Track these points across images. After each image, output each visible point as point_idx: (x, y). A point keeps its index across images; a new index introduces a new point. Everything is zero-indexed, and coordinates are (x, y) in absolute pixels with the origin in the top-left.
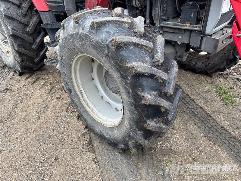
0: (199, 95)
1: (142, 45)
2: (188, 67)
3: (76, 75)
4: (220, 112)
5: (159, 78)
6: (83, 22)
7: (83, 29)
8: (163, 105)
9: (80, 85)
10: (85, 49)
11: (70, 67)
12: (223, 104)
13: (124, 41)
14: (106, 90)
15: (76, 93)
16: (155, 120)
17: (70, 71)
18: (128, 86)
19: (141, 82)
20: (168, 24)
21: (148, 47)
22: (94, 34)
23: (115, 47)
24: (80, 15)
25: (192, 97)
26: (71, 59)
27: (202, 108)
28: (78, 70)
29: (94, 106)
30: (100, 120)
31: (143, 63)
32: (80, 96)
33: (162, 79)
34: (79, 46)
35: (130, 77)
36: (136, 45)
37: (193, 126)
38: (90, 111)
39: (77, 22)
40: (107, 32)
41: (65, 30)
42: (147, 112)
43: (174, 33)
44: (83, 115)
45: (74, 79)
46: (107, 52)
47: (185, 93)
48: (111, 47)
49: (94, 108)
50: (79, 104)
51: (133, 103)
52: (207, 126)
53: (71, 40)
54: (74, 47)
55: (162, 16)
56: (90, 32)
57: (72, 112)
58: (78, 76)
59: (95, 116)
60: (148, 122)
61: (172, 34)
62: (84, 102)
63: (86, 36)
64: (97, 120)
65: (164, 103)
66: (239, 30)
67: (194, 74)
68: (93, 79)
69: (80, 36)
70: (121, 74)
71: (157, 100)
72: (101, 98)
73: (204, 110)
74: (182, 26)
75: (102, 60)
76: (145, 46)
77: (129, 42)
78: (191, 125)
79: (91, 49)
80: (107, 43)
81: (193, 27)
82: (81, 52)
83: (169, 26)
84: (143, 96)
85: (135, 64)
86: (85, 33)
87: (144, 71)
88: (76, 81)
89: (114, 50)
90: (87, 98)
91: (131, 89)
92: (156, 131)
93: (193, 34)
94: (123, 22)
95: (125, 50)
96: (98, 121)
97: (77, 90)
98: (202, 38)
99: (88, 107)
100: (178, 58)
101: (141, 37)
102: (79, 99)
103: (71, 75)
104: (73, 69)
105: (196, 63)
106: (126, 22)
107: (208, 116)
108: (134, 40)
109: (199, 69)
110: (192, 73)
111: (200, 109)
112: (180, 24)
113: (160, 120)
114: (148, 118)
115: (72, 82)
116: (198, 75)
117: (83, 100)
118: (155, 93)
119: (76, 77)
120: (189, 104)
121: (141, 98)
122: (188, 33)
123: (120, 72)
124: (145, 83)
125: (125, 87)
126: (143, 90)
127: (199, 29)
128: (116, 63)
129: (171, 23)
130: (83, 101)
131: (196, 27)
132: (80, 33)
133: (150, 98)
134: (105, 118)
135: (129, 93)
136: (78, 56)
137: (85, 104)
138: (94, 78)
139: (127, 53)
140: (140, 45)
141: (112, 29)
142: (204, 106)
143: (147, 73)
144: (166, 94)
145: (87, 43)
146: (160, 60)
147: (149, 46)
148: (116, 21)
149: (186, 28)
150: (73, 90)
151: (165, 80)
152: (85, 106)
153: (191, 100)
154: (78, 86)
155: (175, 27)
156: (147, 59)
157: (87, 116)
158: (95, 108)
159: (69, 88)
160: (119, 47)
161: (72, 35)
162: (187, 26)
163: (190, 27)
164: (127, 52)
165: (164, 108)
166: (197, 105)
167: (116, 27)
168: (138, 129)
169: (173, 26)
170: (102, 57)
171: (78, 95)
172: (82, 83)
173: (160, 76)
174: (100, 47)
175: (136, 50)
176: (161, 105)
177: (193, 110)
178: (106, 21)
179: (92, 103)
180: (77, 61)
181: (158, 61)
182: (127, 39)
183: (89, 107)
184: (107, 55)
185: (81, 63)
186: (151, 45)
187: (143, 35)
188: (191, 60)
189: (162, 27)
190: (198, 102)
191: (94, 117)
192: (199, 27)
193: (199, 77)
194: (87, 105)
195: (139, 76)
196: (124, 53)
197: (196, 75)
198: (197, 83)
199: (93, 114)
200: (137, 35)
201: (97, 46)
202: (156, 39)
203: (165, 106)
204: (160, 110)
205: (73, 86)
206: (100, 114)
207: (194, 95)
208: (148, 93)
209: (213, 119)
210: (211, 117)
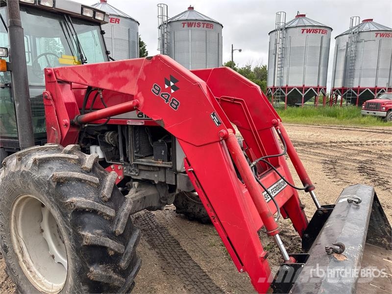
0: (200, 251)
1: (85, 181)
2: (193, 216)
3: (16, 225)
4: (219, 269)
5: (104, 214)
6: (27, 159)
7: (25, 166)
8: (108, 246)
9: (22, 240)
10: (27, 188)
11: (9, 214)
12: (226, 260)
13: (64, 176)
14: (59, 245)
15: (14, 251)
16: (101, 266)
17: (9, 220)
18: (69, 226)
19: (82, 219)
20: (142, 161)
21: (93, 183)
22: (36, 170)
23: (56, 183)
24: (24, 152)
25: (190, 254)
26: (10, 203)
27: (199, 266)
28: (20, 218)
29: (39, 270)
30: (44, 288)
31: (85, 198)
32: (20, 256)
33: (108, 216)
34: (20, 185)
35: (70, 214)
36: (79, 180)
37: (182, 289)
38: (31, 276)
39: (19, 159)
40: (49, 168)
41: (6, 169)
42: (89, 256)
43: (149, 171)
44: (20, 285)
45: (13, 231)
46: (48, 188)
47: (182, 249)
48: (51, 183)
49: (37, 272)
50: (16, 268)
51: (74, 247)
52: (200, 288)
53: (12, 179)
54: (15, 188)
55: (136, 153)
56: (32, 169)
57: (7, 288)
58: (20, 227)
59: (37, 284)
60: (92, 269)
61: (149, 173)
62: (25, 263)
63: (28, 173)
64: (38, 288)
65: (111, 244)
66: (190, 165)
67: (201, 225)
68: (42, 231)
69: (22, 174)
70: (61, 212)
71: (100, 239)
72: (51, 257)
73: (200, 269)
74: (155, 163)
75: (43, 198)
76: (89, 181)
77: (71, 177)
78: (179, 289)
79: (32, 187)
80: (48, 179)
81: (165, 164)
82: (23, 193)
83: (142, 163)
84: (83, 235)
85: (74, 199)
86: (26, 170)
87: (83, 206)
88: (16, 233)
89: (54, 186)
90: (30, 257)
91: (72, 229)
92: (102, 281)
93: (167, 171)
94: (69, 159)
95: (66, 186)
96: (41, 290)
97: (16, 247)
98: (176, 175)
99: (28, 272)
100: (162, 201)
101: (88, 172)
102: (18, 260)
103: (9, 225)
104: (13, 217)
105: (200, 210)
106: (72, 159)
107: (204, 275)
108: (77, 175)
109: (205, 217)
110: (197, 224)
111: (196, 268)
112: (153, 161)
113: (109, 267)
114: (92, 263)
115: (10, 236)
116: (205, 226)
117: (23, 261)
118: (99, 231)
119: (17, 228)
120: (184, 263)
121: (81, 237)
122: (162, 171)
123: (60, 210)
124: (86, 220)
125: (66, 227)
126: (83, 229)
127: (170, 166)
128: (56, 200)
129: (144, 161)
130: (23, 263)
131: (168, 164)
132: (22, 170)
133: (91, 237)
134: (51, 283)
135: (70, 234)
136: (20, 199)
137: (25, 266)
138: (44, 229)
139: (68, 189)
140: (84, 180)
141: (55, 165)
142: (202, 264)
143: (87, 208)
144: (114, 233)
145: (29, 181)
146: (106, 195)
147: (94, 181)
148: (61, 157)
149: (159, 165)
150: (10, 248)
151: (112, 217)
152: (24, 270)
153: (188, 257)
154: (18, 241)
155: (148, 164)
156: (92, 194)
157: (25, 286)
158: (40, 272)
159: (5, 245)
160: (60, 182)
161: (13, 173)
162: (160, 164)
163: (163, 164)
164: (68, 187)
165: (112, 250)
166: (194, 262)
167: (61, 164)
168: (82, 283)
169: (146, 164)
170: (43, 195)
171: (16, 254)
172: (25, 237)
173: (104, 211)
174: (41, 184)
175: (79, 186)
176: (106, 245)
177: (187, 270)
178: (51, 158)
179: (37, 265)
180: (19, 205)
181: (103, 197)
182: (69, 174)
183: (31, 272)
184: (48, 193)
185: (24, 209)
186: (96, 180)
187: (91, 171)
188: (195, 206)
189: (137, 165)
190: (196, 260)
191: (35, 286)
192: (171, 164)
193: (206, 228)
194: (28, 268)
195: (80, 212)
196: (64, 189)
197: (203, 226)
198: (202, 235)
199: (35, 281)
200: (84, 171)
201: (38, 184)
202: (107, 176)
203: (112, 247)
204: (108, 253)
205: (11, 241)
206: (46, 280)
207: (192, 251)
208: (89, 232)
209: (209, 279)
210: (207, 275)
